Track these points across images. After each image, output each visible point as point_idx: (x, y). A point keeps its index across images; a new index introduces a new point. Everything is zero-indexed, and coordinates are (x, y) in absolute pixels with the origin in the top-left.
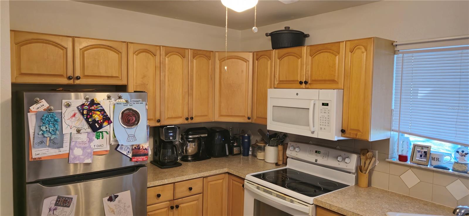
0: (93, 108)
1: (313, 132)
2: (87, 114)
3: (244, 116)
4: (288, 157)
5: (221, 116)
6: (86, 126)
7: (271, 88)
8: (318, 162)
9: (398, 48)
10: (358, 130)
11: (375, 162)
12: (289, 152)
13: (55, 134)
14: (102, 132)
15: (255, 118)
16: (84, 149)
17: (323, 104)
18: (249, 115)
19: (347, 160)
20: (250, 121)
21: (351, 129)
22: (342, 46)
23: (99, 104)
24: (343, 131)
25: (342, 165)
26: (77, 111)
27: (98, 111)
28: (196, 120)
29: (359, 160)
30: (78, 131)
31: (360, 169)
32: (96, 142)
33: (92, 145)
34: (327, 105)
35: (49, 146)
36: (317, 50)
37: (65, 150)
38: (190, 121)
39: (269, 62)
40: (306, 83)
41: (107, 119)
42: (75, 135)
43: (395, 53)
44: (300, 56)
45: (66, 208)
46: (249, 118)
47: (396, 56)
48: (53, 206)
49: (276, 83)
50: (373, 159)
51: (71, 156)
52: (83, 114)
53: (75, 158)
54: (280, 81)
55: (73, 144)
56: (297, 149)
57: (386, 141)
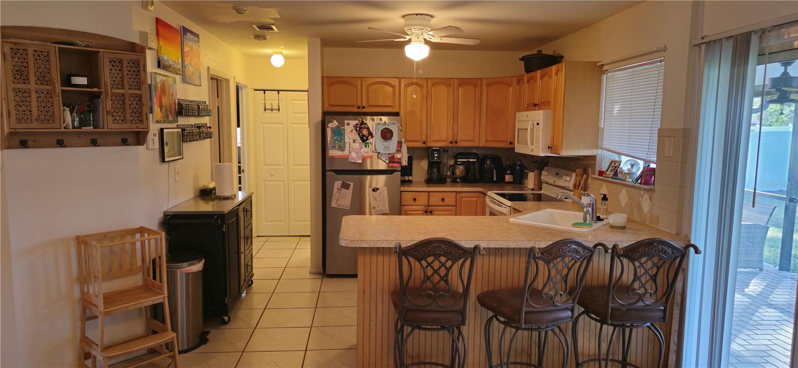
0: (362, 126)
1: (532, 150)
2: (359, 131)
3: (507, 141)
4: (542, 183)
6: (359, 138)
7: (517, 111)
8: (556, 184)
10: (557, 146)
12: (543, 178)
13: (341, 142)
14: (368, 143)
16: (357, 153)
17: (538, 124)
18: (512, 140)
20: (512, 146)
21: (554, 146)
22: (553, 69)
23: (366, 124)
24: (549, 148)
26: (353, 128)
27: (365, 128)
28: (462, 144)
30: (354, 141)
32: (364, 149)
33: (362, 151)
35: (338, 149)
36: (543, 74)
37: (346, 152)
38: (454, 145)
39: (523, 86)
41: (371, 134)
42: (353, 144)
43: (603, 72)
44: (537, 80)
45: (347, 190)
46: (511, 144)
47: (604, 76)
48: (340, 187)
49: (521, 107)
51: (350, 157)
52: (356, 130)
53: (352, 158)
54: (527, 105)
55: (351, 149)
56: (547, 173)
57: (593, 158)
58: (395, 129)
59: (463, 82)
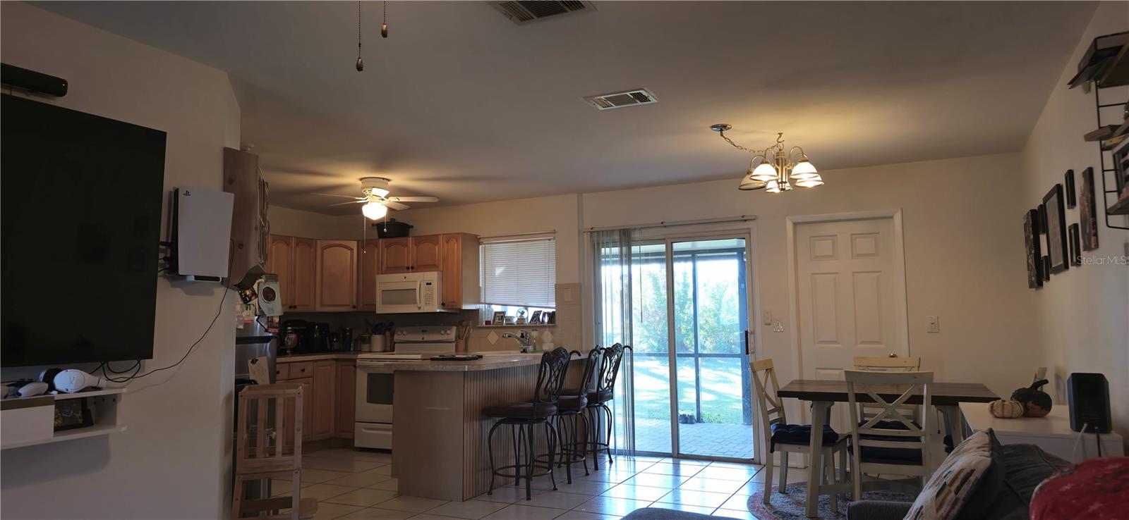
1: (420, 308)
3: (349, 305)
4: (395, 343)
5: (322, 305)
6: (239, 299)
7: (378, 274)
8: (425, 340)
9: (481, 240)
10: (454, 302)
11: (469, 331)
12: (396, 338)
14: (249, 305)
15: (361, 305)
16: (238, 317)
17: (427, 284)
18: (355, 304)
19: (448, 332)
20: (355, 310)
21: (449, 302)
22: (441, 237)
24: (443, 304)
25: (444, 337)
28: (299, 309)
29: (458, 331)
31: (458, 337)
33: (244, 314)
34: (430, 284)
36: (420, 240)
38: (292, 310)
39: (376, 251)
40: (412, 268)
41: (254, 294)
43: (480, 244)
44: (406, 245)
46: (354, 307)
47: (480, 246)
49: (384, 269)
50: (468, 327)
54: (387, 267)
56: (404, 333)
57: (477, 311)
58: (275, 286)
59: (300, 241)
